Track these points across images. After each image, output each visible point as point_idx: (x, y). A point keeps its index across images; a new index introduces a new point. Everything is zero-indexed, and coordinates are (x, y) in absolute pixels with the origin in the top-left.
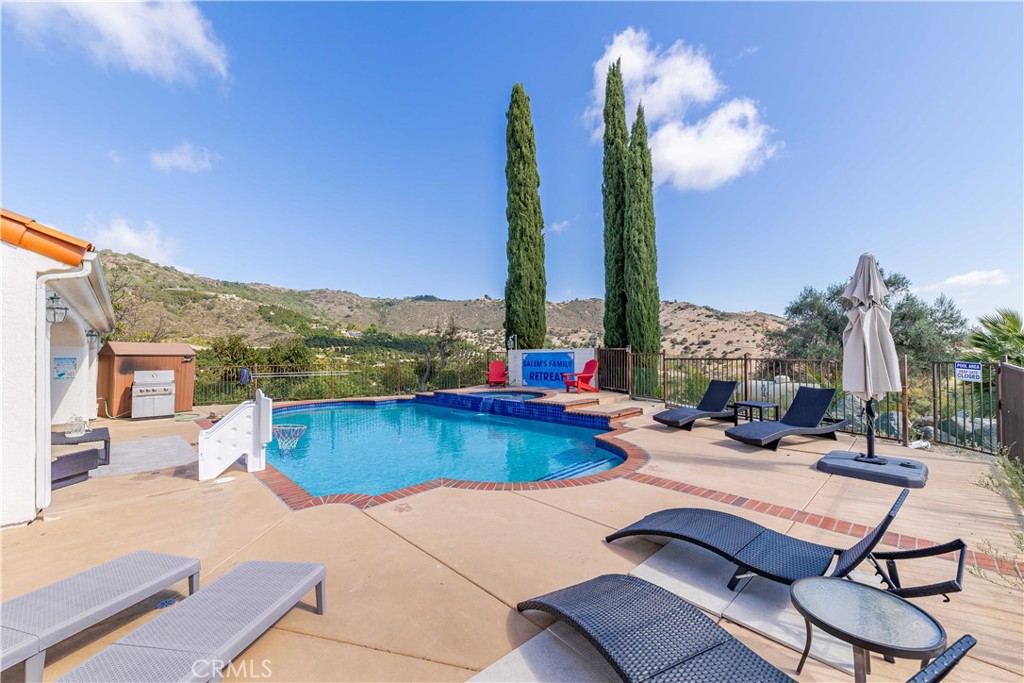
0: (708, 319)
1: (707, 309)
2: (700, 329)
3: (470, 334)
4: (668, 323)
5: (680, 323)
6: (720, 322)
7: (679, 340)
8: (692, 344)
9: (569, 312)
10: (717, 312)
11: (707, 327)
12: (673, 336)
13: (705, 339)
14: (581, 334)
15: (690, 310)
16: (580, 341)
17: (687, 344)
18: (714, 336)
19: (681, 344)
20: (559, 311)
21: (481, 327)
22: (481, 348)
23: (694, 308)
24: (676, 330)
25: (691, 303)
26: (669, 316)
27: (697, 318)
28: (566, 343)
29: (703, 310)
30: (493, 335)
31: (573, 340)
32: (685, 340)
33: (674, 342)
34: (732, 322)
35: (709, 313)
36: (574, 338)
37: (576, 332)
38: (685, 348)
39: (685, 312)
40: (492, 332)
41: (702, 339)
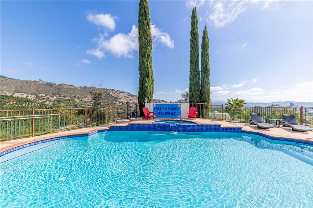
0: (128, 96)
1: (128, 93)
2: (127, 99)
3: (30, 95)
4: (118, 96)
5: (121, 97)
6: (132, 97)
7: (121, 101)
8: (125, 103)
9: (83, 90)
10: (131, 94)
11: (128, 98)
12: (119, 100)
13: (128, 101)
14: (88, 98)
15: (124, 93)
16: (87, 100)
17: (123, 103)
18: (130, 101)
19: (122, 102)
20: (78, 90)
21: (37, 92)
22: (37, 101)
23: (125, 93)
24: (120, 99)
25: (124, 91)
26: (118, 94)
27: (126, 96)
28: (81, 101)
29: (127, 94)
30: (45, 97)
31: (84, 100)
32: (122, 101)
33: (119, 102)
34: (134, 97)
35: (129, 94)
36: (85, 99)
37: (86, 97)
38: (123, 104)
39: (122, 94)
40: (44, 95)
41: (127, 101)
